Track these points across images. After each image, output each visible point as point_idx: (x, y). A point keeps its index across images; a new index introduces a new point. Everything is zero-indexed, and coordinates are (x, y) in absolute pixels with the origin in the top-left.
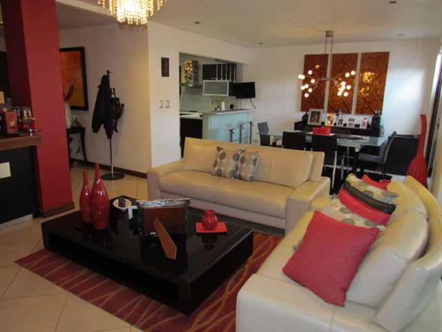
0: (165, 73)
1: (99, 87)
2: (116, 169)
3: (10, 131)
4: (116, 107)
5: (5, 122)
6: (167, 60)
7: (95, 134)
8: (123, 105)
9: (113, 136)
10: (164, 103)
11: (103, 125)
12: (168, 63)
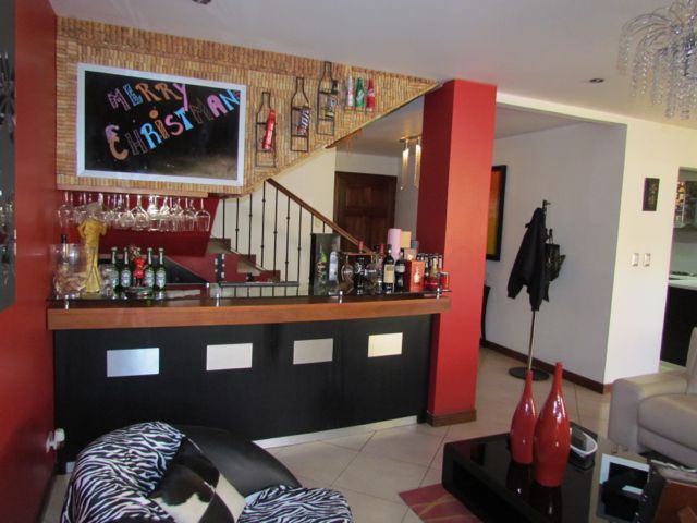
0: (649, 204)
1: (527, 226)
2: (536, 362)
3: (414, 289)
4: (552, 260)
5: (410, 274)
6: (656, 181)
7: (510, 299)
8: (563, 257)
9: (541, 307)
10: (641, 257)
11: (525, 288)
12: (657, 187)
